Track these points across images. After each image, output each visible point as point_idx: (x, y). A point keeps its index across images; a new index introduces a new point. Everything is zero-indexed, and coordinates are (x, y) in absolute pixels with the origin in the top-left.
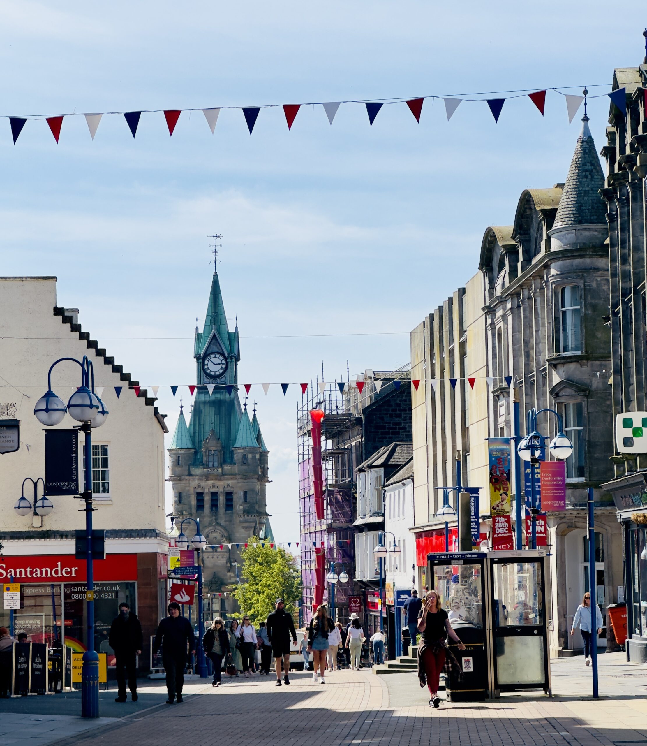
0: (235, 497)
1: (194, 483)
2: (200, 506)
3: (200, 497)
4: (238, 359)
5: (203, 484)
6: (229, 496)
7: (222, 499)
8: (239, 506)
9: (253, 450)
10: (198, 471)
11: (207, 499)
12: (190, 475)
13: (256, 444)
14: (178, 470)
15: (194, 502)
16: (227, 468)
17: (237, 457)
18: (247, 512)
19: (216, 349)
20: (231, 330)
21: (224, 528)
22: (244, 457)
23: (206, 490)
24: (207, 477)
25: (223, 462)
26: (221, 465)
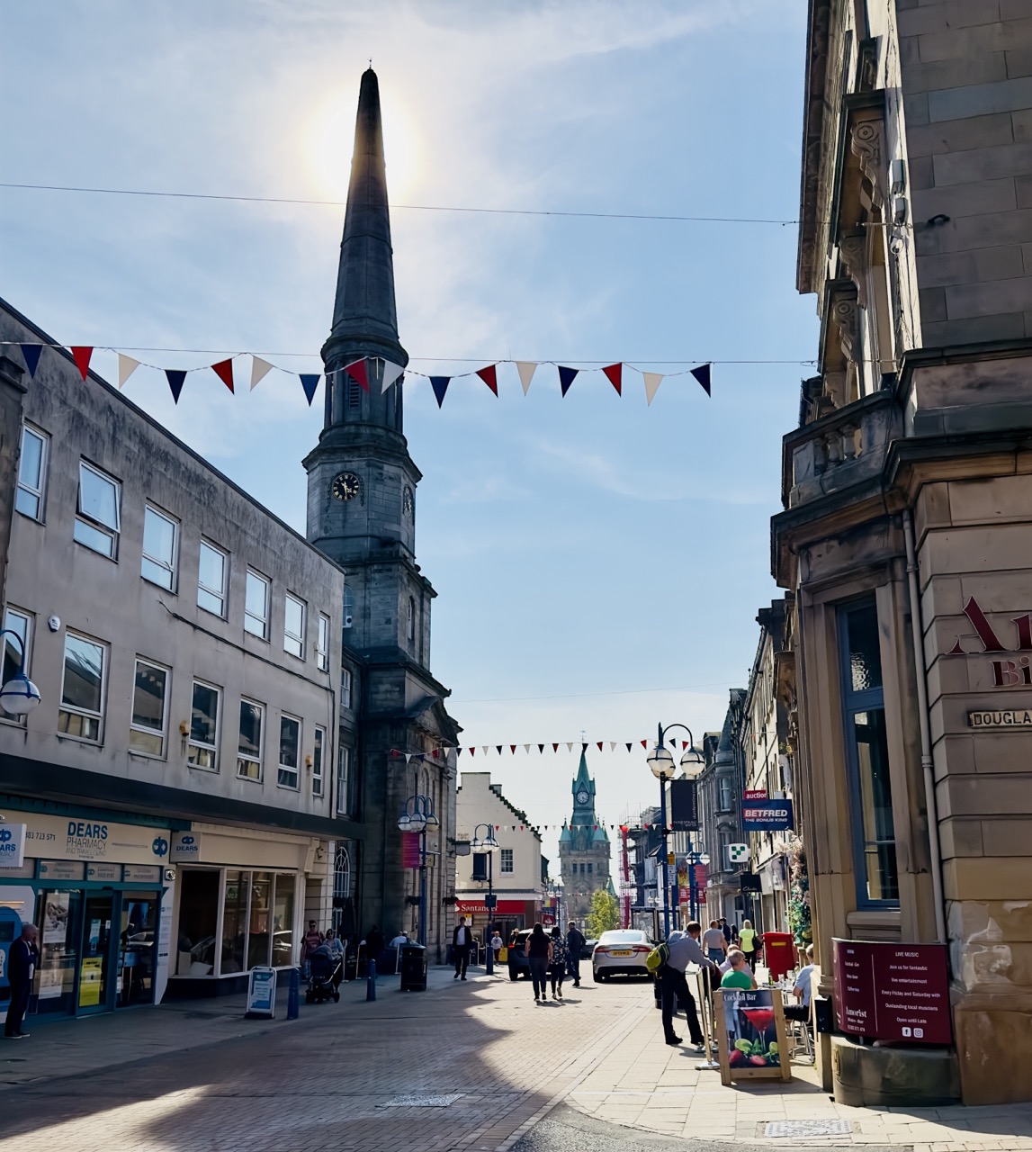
0: (593, 866)
1: (572, 859)
2: (575, 871)
3: (575, 866)
4: (594, 794)
5: (577, 859)
6: (590, 865)
7: (586, 867)
8: (595, 872)
9: (602, 842)
10: (573, 852)
11: (579, 867)
12: (570, 854)
13: (604, 839)
14: (563, 852)
15: (572, 868)
16: (589, 851)
17: (594, 845)
18: (599, 874)
19: (582, 789)
20: (591, 779)
21: (588, 883)
22: (598, 846)
23: (578, 863)
24: (578, 856)
25: (587, 848)
26: (586, 850)
